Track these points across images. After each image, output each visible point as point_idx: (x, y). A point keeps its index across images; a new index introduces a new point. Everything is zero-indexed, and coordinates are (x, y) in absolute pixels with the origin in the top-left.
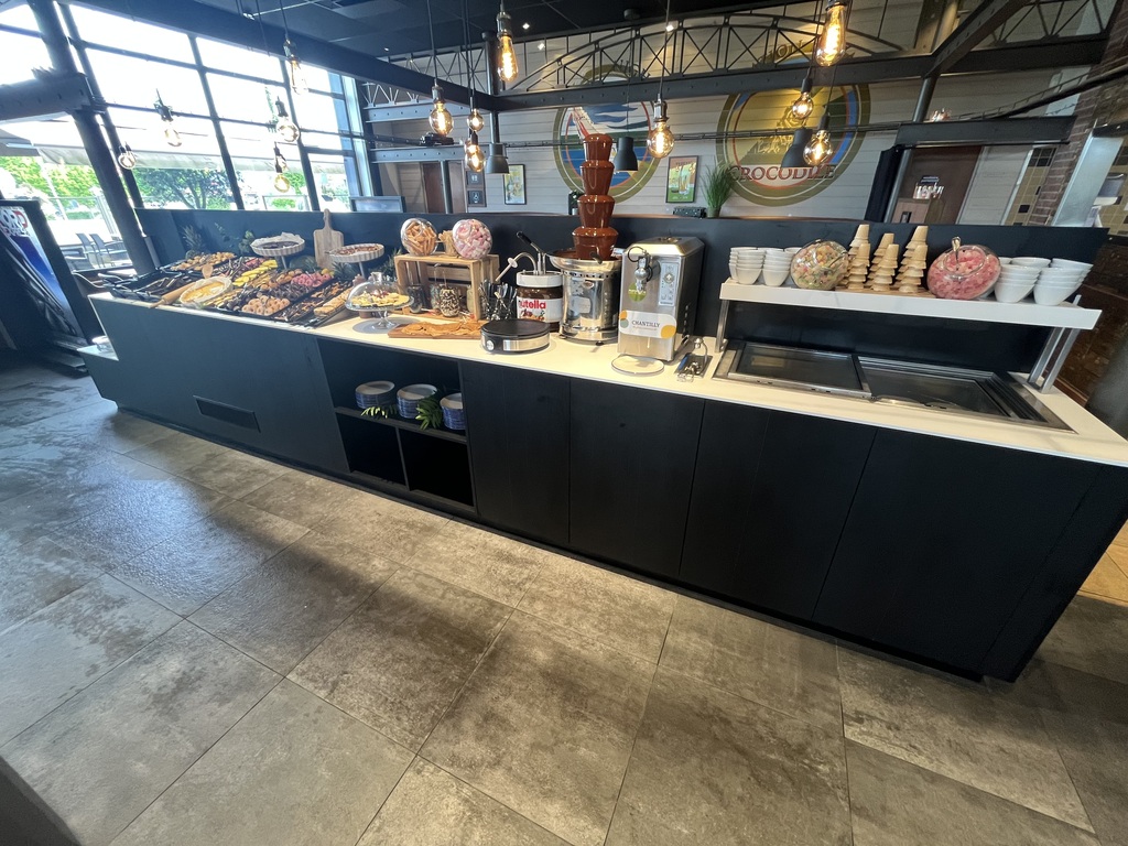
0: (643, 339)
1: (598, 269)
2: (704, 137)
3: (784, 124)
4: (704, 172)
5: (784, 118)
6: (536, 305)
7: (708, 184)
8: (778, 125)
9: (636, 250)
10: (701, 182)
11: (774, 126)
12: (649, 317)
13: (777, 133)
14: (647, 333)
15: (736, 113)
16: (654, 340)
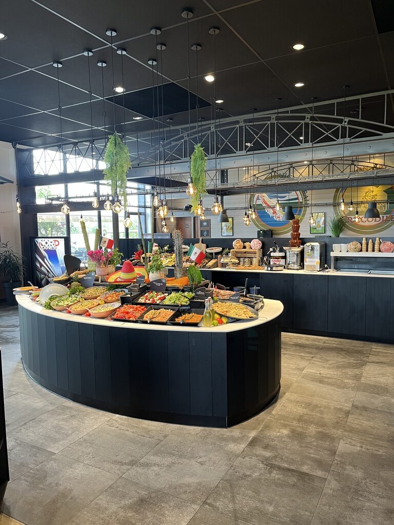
0: (312, 265)
1: (297, 250)
2: (327, 205)
3: (366, 199)
4: (328, 220)
5: (365, 196)
6: (278, 261)
7: (331, 225)
8: (363, 199)
9: (308, 244)
10: (327, 224)
11: (360, 200)
12: (312, 260)
13: (362, 203)
14: (312, 264)
15: (341, 194)
16: (314, 266)
